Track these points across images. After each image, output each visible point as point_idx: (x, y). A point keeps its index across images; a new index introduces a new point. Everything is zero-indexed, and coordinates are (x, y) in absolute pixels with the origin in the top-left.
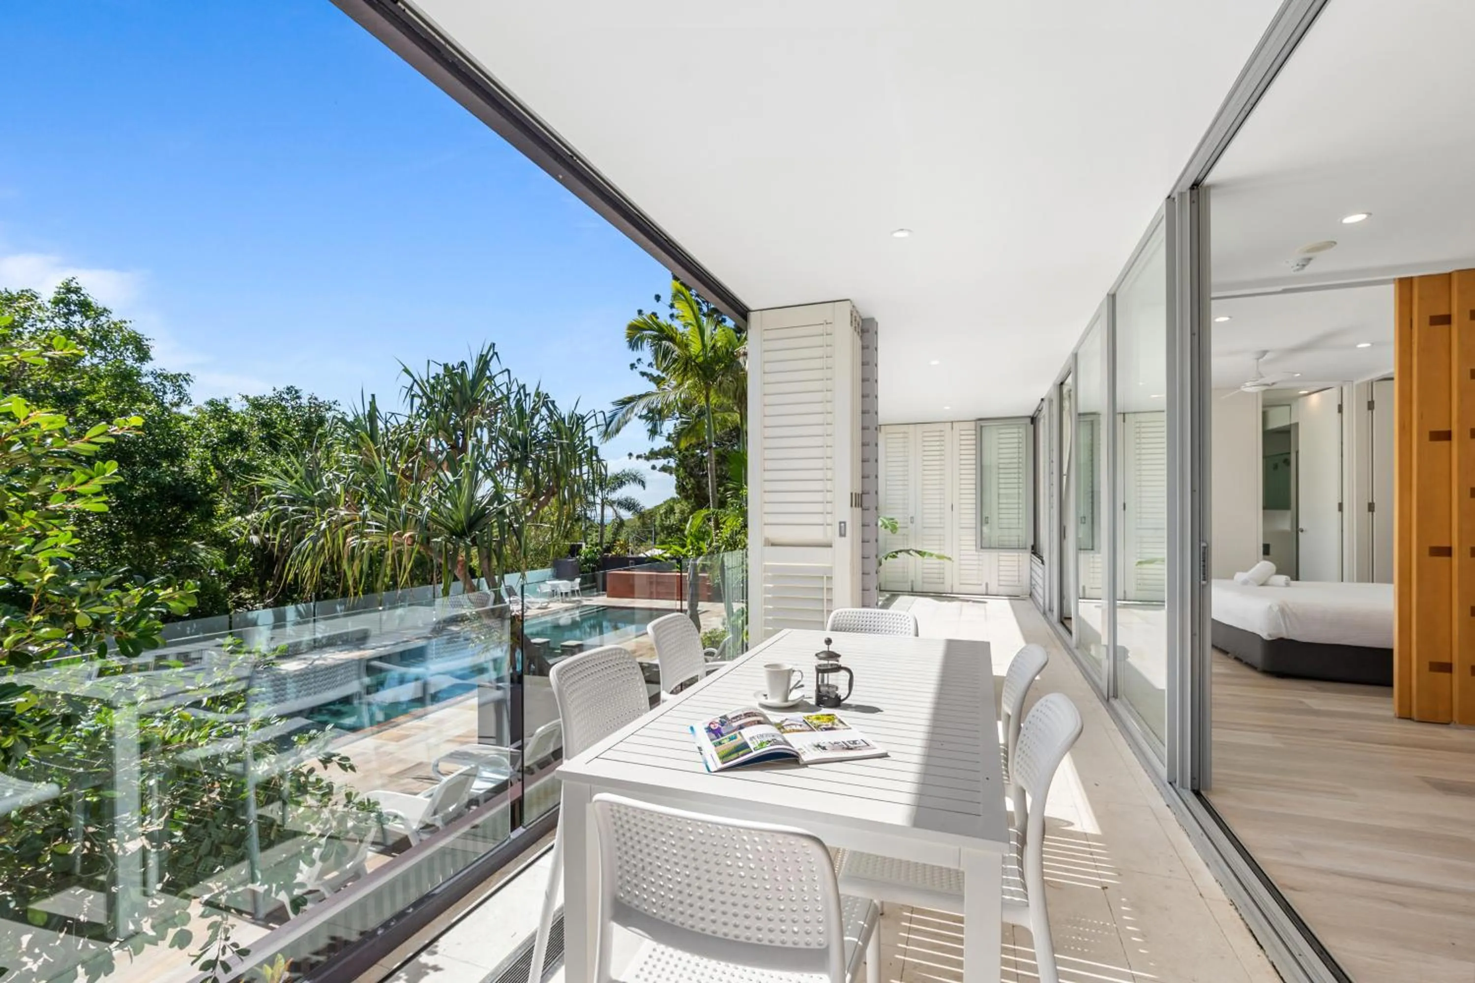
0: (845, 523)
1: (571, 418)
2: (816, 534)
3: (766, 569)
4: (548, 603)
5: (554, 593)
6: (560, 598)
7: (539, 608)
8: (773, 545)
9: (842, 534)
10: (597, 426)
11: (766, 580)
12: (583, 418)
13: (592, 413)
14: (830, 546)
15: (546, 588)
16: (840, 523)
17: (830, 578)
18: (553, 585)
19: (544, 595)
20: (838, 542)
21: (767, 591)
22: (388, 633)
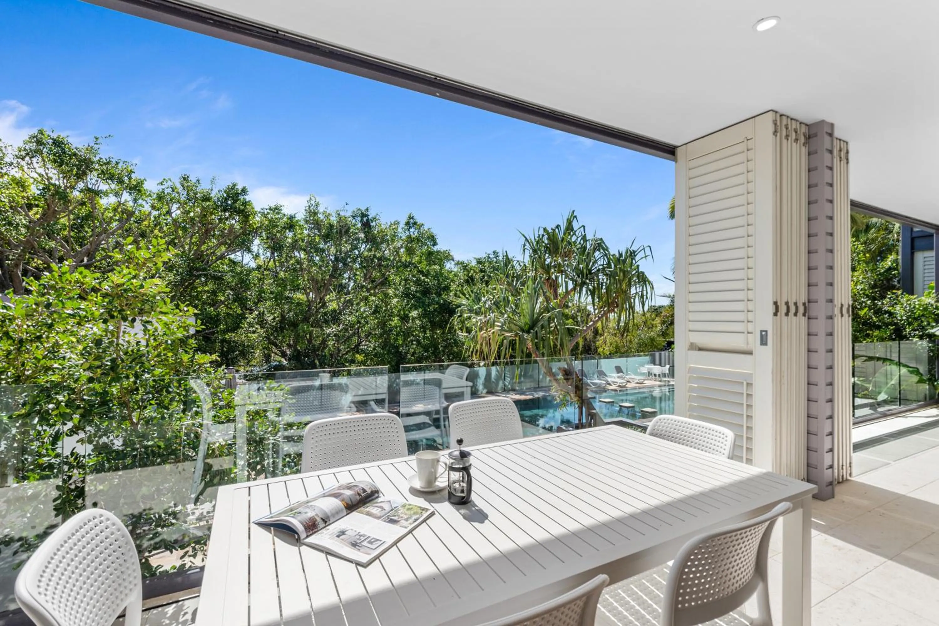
0: (766, 331)
1: (627, 252)
2: (738, 342)
3: (691, 370)
4: (644, 380)
5: (649, 374)
6: (654, 377)
7: (637, 383)
8: (700, 349)
9: (764, 341)
10: (646, 257)
11: (691, 380)
12: (634, 252)
13: (642, 248)
14: (750, 353)
15: (644, 369)
16: (761, 331)
17: (749, 385)
18: (648, 368)
19: (644, 374)
20: (759, 350)
21: (691, 389)
22: (542, 387)
